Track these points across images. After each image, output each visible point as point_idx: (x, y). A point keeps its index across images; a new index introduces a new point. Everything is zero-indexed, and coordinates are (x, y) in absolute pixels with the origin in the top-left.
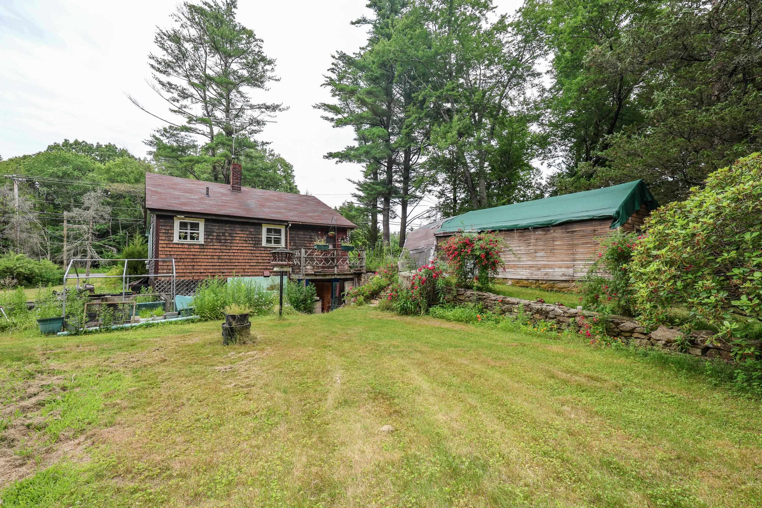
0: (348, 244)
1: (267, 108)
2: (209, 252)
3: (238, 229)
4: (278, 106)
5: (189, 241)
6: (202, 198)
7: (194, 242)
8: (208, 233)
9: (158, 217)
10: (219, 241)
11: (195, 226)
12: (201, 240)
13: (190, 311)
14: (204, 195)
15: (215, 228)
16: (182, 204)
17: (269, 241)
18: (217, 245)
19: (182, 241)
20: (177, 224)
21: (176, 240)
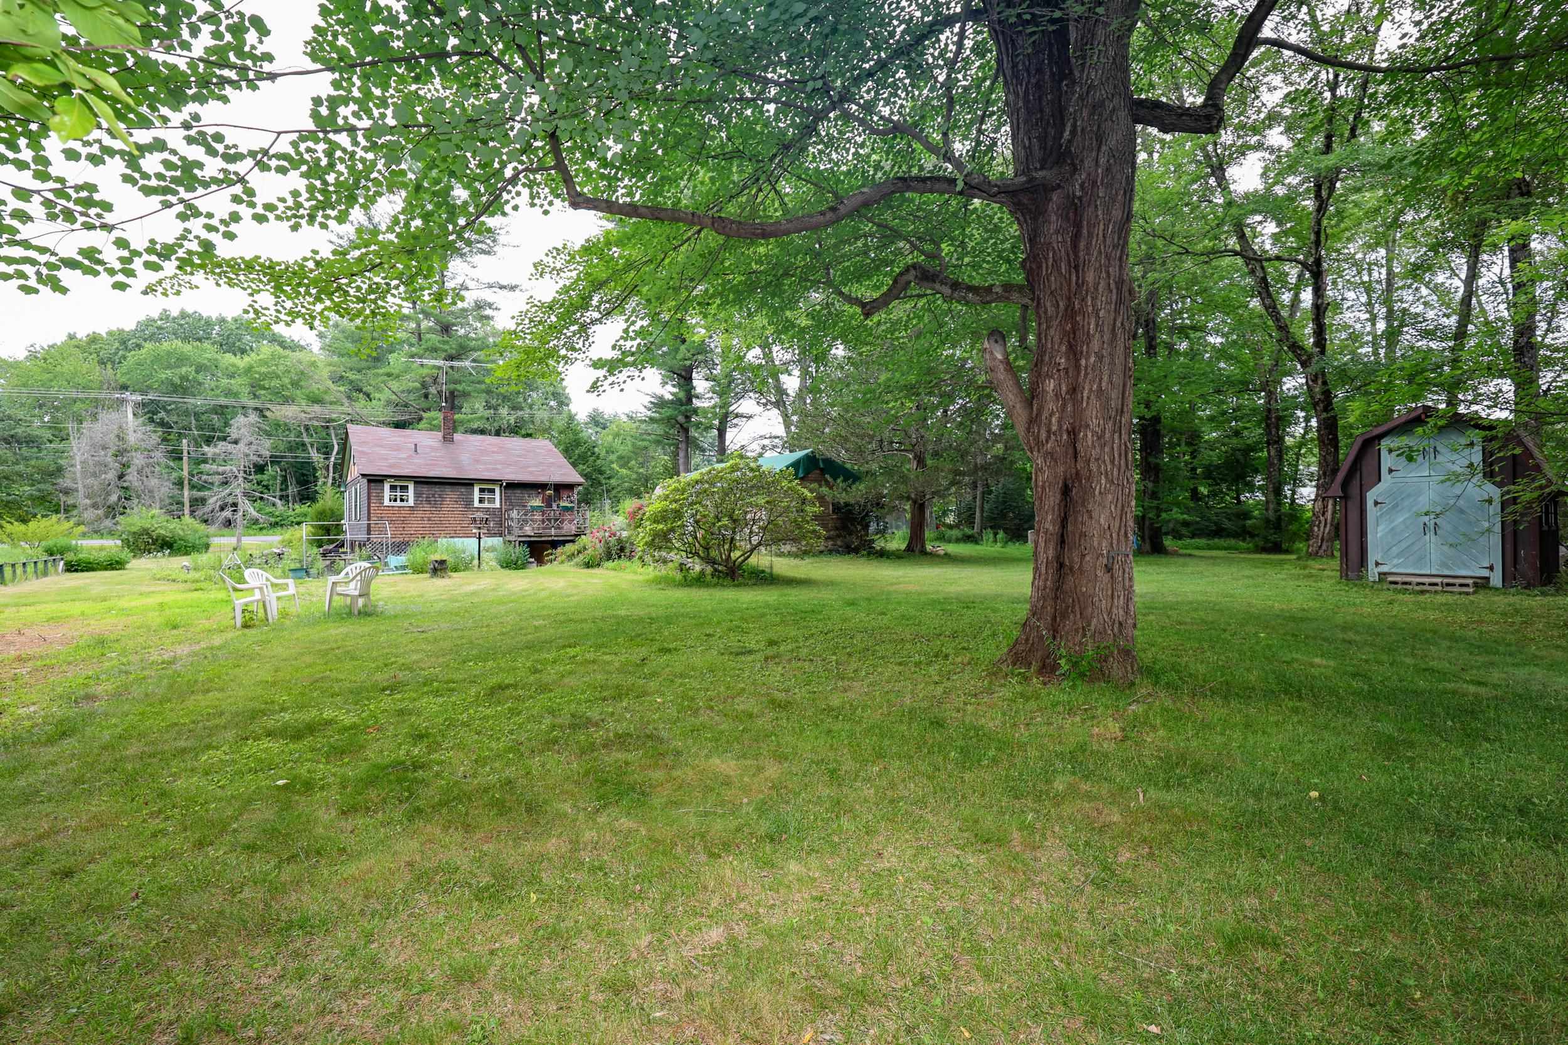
0: (566, 504)
1: (502, 287)
2: (420, 514)
3: (448, 489)
4: (516, 286)
5: (398, 503)
6: (410, 457)
7: (404, 504)
8: (417, 495)
9: (369, 481)
10: (429, 502)
11: (404, 488)
12: (411, 502)
13: (404, 567)
14: (412, 453)
15: (425, 489)
16: (391, 466)
17: (481, 501)
18: (427, 507)
19: (393, 504)
20: (387, 486)
21: (387, 502)
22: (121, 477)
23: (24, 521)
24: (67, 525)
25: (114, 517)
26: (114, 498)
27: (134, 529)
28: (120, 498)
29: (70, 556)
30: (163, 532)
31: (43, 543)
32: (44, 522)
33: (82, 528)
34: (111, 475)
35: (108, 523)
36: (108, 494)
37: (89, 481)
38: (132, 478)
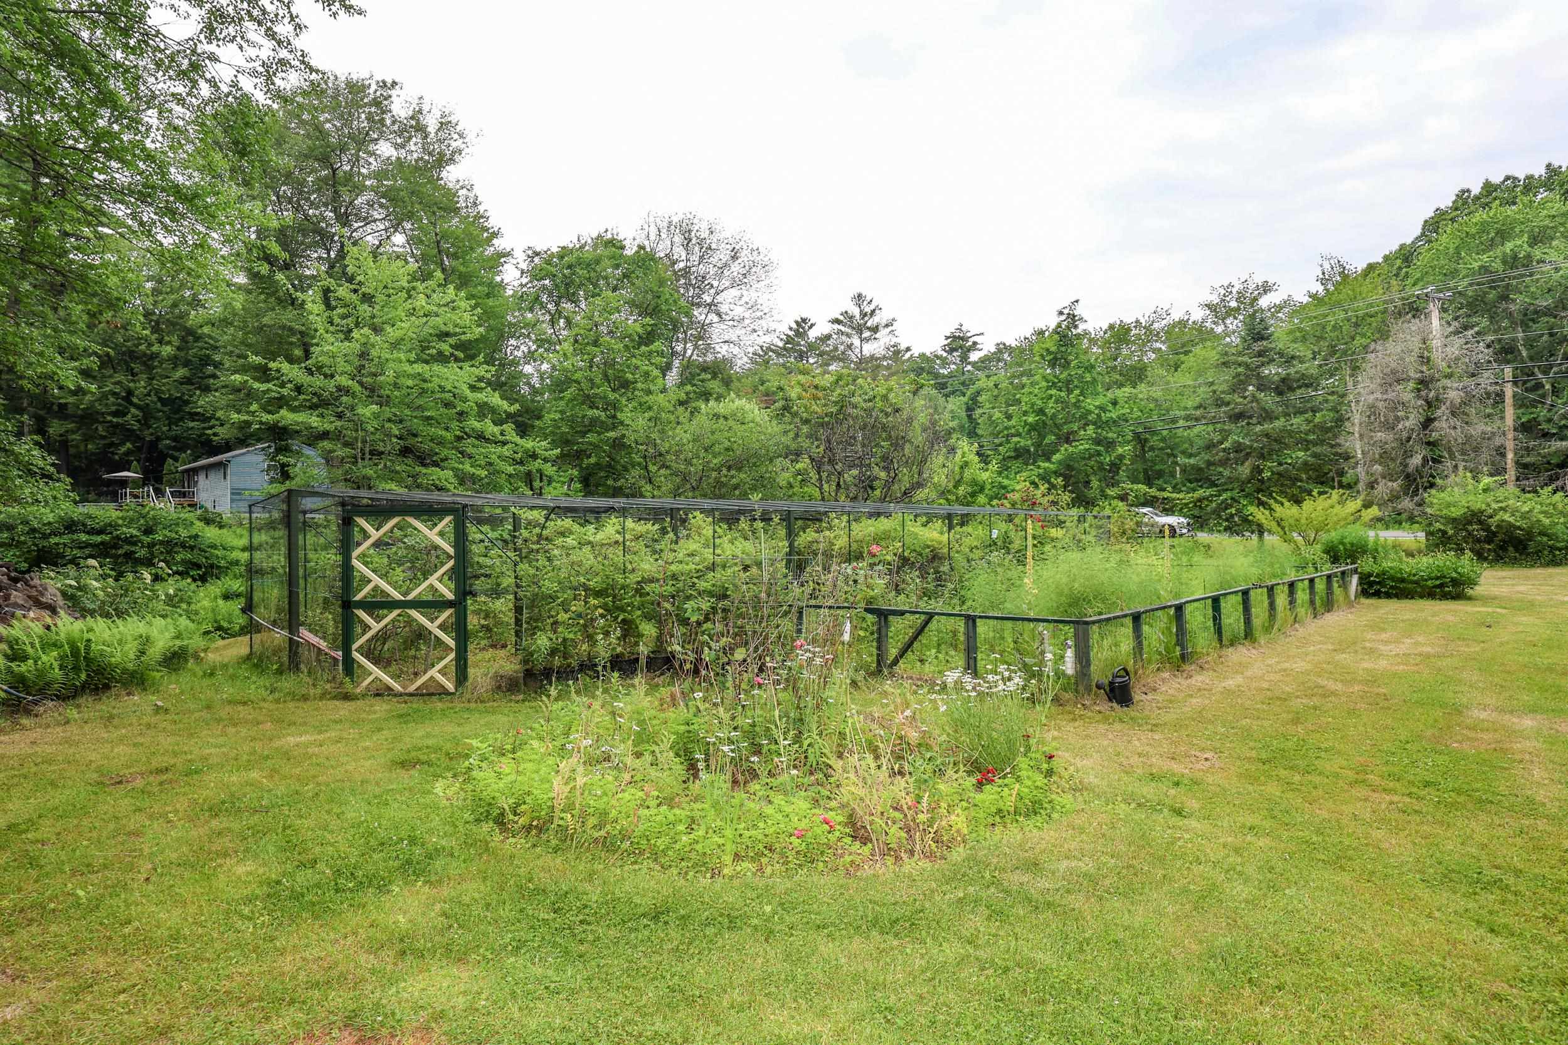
22: (1427, 423)
23: (1298, 502)
24: (1353, 505)
25: (1416, 493)
26: (1416, 460)
27: (1456, 512)
28: (1425, 460)
29: (1366, 564)
30: (1507, 517)
31: (1324, 537)
32: (1321, 503)
33: (1374, 511)
34: (1412, 421)
35: (1407, 503)
36: (1408, 454)
37: (1380, 435)
38: (1444, 426)
